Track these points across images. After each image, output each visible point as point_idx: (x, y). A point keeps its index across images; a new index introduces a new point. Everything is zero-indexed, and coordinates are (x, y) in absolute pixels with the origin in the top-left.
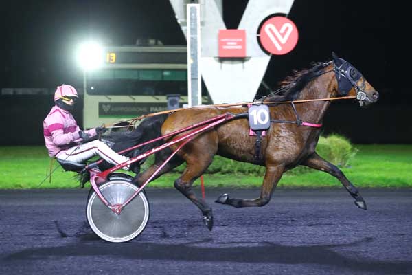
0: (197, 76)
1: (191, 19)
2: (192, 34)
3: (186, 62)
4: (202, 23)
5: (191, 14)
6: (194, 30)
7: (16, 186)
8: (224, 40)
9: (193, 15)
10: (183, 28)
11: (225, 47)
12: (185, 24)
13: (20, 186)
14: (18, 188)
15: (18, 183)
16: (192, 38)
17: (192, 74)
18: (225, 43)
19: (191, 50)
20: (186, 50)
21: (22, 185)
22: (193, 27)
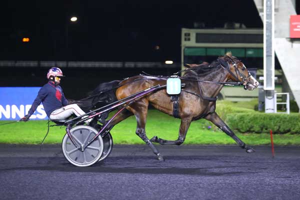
0: (271, 53)
1: (267, 6)
2: (267, 19)
3: (262, 42)
4: (276, 10)
5: (267, 2)
6: (269, 16)
7: (123, 142)
8: (294, 24)
9: (269, 3)
10: (261, 14)
11: (296, 30)
12: (262, 10)
13: (126, 142)
14: (124, 143)
15: (124, 140)
16: (267, 22)
17: (267, 52)
18: (295, 27)
19: (267, 32)
20: (263, 32)
21: (127, 140)
22: (268, 13)
